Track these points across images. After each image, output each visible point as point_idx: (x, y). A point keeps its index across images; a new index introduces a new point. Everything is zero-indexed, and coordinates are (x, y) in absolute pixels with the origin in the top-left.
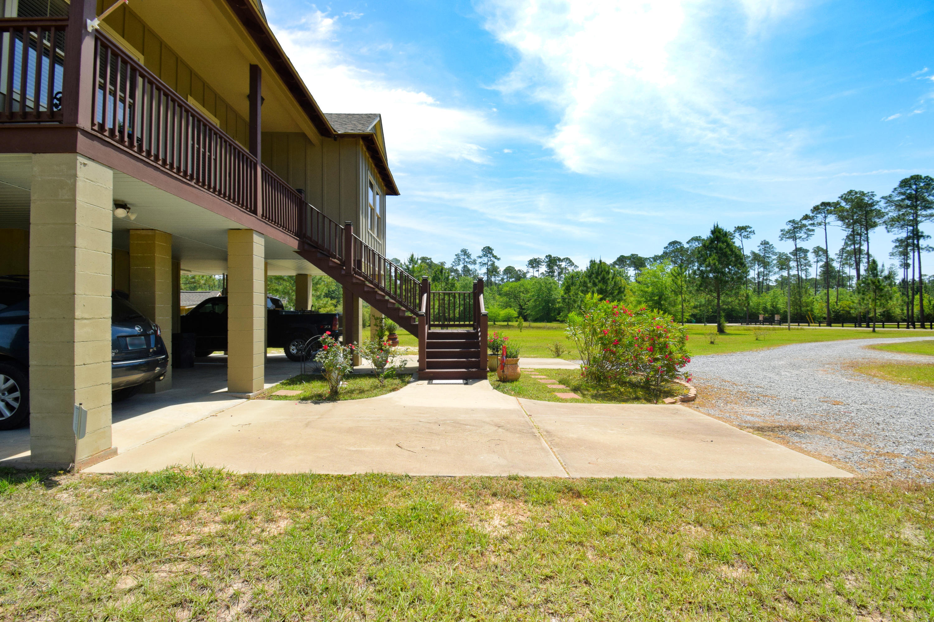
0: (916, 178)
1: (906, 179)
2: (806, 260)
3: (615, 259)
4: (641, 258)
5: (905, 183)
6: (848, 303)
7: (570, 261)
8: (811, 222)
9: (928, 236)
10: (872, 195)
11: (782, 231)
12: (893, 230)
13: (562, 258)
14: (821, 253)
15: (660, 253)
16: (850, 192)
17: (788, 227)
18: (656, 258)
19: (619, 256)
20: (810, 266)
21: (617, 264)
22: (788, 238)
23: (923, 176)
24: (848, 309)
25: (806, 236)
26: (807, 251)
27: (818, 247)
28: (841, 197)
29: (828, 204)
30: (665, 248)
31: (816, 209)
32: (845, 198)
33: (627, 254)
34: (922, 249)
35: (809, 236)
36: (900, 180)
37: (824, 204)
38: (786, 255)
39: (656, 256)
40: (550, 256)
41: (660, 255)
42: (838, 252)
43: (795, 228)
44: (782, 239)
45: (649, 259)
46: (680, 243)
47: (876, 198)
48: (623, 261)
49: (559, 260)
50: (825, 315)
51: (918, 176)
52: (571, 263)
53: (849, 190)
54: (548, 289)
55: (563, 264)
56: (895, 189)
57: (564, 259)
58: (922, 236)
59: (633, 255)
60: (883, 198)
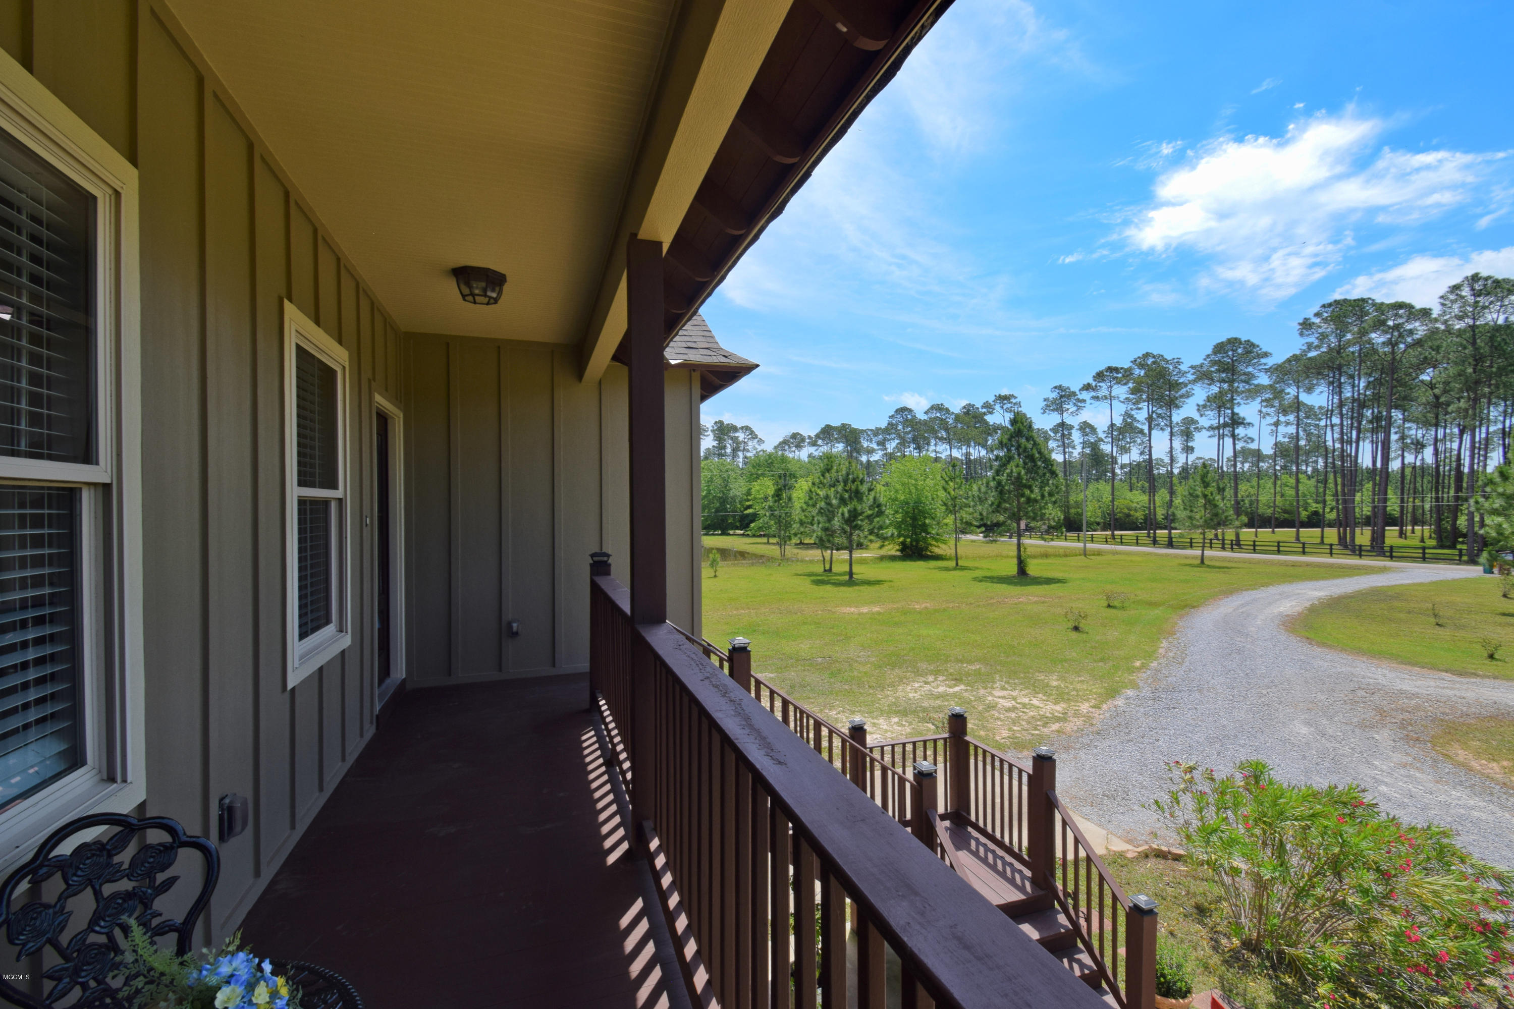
0: (1234, 342)
1: (1222, 343)
2: (1069, 439)
3: (818, 430)
4: (856, 430)
5: (1220, 348)
6: (1126, 502)
7: (752, 432)
8: (1093, 394)
9: (1249, 424)
10: (1178, 362)
11: (1045, 400)
12: (1207, 413)
13: (739, 426)
14: (1087, 430)
15: (883, 424)
16: (1147, 355)
17: (1054, 395)
18: (877, 432)
19: (823, 426)
20: (1074, 448)
21: (820, 438)
22: (1052, 410)
23: (1243, 340)
24: (1126, 511)
25: (1075, 408)
26: (1072, 427)
27: (1085, 422)
28: (1134, 362)
29: (1116, 370)
30: (890, 417)
31: (1100, 376)
32: (1140, 363)
33: (836, 423)
34: (1239, 439)
35: (1079, 408)
36: (1215, 343)
37: (1110, 369)
38: (1046, 433)
39: (878, 429)
40: (721, 422)
41: (883, 427)
42: (1106, 429)
43: (1061, 397)
44: (1044, 412)
45: (865, 431)
46: (910, 411)
47: (1184, 367)
48: (829, 434)
49: (735, 429)
50: (1098, 520)
51: (1236, 339)
52: (753, 435)
53: (1144, 352)
54: (724, 480)
55: (741, 436)
56: (1208, 356)
57: (742, 428)
58: (1242, 423)
59: (844, 425)
60: (1192, 367)
